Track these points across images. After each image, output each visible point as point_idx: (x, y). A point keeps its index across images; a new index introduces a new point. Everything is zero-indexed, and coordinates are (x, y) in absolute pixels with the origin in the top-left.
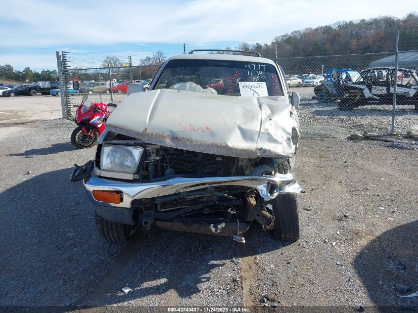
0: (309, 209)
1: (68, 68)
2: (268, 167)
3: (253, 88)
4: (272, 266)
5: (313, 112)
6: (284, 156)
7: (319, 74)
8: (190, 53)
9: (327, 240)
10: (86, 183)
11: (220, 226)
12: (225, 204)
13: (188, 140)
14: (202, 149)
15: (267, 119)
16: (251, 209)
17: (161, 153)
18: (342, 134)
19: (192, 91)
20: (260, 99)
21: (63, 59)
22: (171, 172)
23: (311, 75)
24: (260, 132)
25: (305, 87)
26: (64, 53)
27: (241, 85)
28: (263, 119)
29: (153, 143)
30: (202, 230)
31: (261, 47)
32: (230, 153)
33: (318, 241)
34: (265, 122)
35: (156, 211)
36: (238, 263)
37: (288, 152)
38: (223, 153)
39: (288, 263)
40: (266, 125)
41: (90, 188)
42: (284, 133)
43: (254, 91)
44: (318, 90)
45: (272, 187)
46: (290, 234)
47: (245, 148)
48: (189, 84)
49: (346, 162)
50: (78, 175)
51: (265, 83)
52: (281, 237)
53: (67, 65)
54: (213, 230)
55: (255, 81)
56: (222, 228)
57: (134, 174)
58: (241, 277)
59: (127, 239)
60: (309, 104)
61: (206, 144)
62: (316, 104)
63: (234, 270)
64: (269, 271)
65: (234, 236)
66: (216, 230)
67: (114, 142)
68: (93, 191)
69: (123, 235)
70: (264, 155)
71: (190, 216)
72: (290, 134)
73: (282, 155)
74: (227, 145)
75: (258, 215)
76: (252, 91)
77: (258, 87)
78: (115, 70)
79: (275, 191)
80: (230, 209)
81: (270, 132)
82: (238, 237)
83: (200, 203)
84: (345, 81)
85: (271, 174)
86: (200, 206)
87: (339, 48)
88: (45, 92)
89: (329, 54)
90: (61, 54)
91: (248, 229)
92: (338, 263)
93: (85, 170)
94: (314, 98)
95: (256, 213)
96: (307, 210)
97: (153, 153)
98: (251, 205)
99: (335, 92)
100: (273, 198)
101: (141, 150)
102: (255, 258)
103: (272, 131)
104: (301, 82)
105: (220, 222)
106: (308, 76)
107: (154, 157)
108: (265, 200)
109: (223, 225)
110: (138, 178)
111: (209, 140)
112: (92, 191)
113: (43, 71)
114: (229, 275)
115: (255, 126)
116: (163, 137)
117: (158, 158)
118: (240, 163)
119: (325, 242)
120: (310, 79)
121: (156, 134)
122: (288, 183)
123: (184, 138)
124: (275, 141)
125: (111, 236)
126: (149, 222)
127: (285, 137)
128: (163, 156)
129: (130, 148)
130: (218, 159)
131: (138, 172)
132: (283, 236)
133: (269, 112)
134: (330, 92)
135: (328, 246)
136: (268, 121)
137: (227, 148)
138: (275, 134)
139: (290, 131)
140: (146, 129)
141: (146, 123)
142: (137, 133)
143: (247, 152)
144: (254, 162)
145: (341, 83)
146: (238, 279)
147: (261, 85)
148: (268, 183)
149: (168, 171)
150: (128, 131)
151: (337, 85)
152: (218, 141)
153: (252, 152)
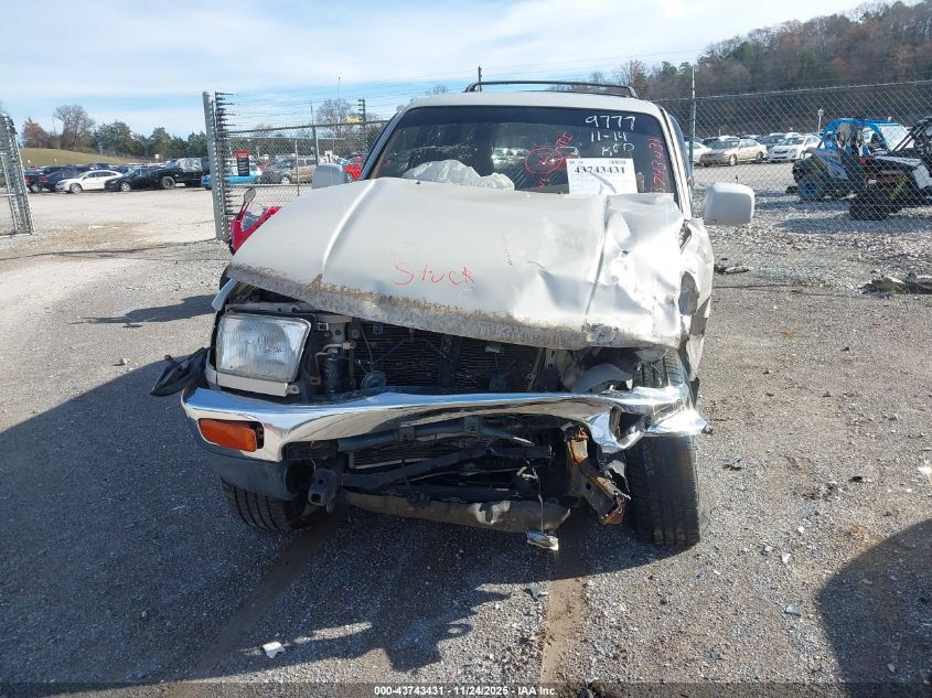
0: (736, 465)
1: (227, 127)
2: (617, 369)
3: (599, 174)
4: (622, 609)
5: (785, 224)
6: (655, 345)
7: (810, 131)
8: (466, 91)
9: (768, 549)
10: (185, 401)
11: (496, 509)
12: (512, 457)
13: (416, 304)
14: (450, 325)
15: (616, 253)
16: (574, 471)
17: (355, 334)
18: (853, 277)
19: (454, 181)
20: (612, 200)
21: (218, 110)
22: (377, 381)
23: (789, 135)
24: (595, 285)
25: (773, 162)
26: (219, 96)
27: (572, 165)
28: (606, 252)
29: (333, 310)
30: (454, 515)
31: (674, 69)
32: (519, 336)
33: (746, 550)
34: (610, 259)
35: (346, 468)
36: (540, 596)
37: (666, 334)
38: (499, 335)
39: (663, 603)
40: (615, 268)
41: (195, 411)
42: (660, 287)
43: (602, 180)
44: (801, 170)
45: (625, 420)
46: (675, 531)
47: (555, 325)
48: (447, 165)
49: (847, 349)
50: (169, 382)
51: (631, 160)
52: (653, 536)
53: (226, 122)
54: (480, 516)
55: (607, 156)
56: (503, 515)
57: (289, 384)
58: (542, 633)
59: (295, 526)
60: (778, 205)
61: (458, 314)
62: (795, 203)
63: (528, 614)
64: (613, 619)
65: (530, 535)
66: (488, 518)
67: (250, 305)
68: (200, 420)
69: (284, 517)
70: (604, 342)
71: (431, 481)
72: (673, 289)
73: (650, 343)
74: (510, 317)
75: (588, 487)
76: (597, 180)
77: (614, 170)
78: (343, 129)
79: (633, 429)
80: (525, 468)
81: (621, 284)
82: (539, 537)
83: (452, 451)
84: (871, 149)
85: (622, 387)
86: (454, 458)
87: (865, 67)
88: (193, 181)
89: (837, 84)
90: (212, 98)
91: (564, 518)
92: (790, 609)
93: (187, 371)
94: (791, 190)
95: (584, 481)
96: (733, 468)
97: (338, 333)
98: (575, 460)
99: (844, 175)
100: (624, 447)
101: (304, 327)
102: (585, 586)
103: (628, 283)
104: (765, 151)
105: (499, 499)
106: (781, 137)
107: (340, 344)
108: (604, 451)
109: (505, 506)
110: (297, 392)
111: (468, 305)
112: (196, 419)
113: (192, 136)
114: (515, 625)
115: (585, 270)
116: (359, 295)
117: (347, 346)
118: (550, 360)
119: (763, 553)
120: (787, 144)
121: (342, 289)
122: (667, 409)
123: (407, 300)
124: (633, 307)
125: (256, 517)
126: (323, 495)
127: (662, 296)
128: (360, 341)
129: (281, 322)
130: (489, 349)
131: (298, 379)
132: (658, 533)
133: (625, 233)
134: (831, 174)
135: (771, 564)
136: (619, 258)
137: (511, 323)
138: (636, 290)
139: (677, 282)
140: (320, 277)
141: (321, 263)
142: (299, 288)
143: (560, 333)
144: (582, 357)
145: (861, 153)
146: (532, 638)
147: (620, 166)
148: (614, 411)
149: (369, 377)
150: (278, 281)
151: (849, 158)
152: (489, 308)
153: (574, 335)
